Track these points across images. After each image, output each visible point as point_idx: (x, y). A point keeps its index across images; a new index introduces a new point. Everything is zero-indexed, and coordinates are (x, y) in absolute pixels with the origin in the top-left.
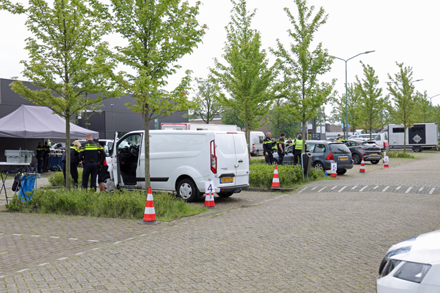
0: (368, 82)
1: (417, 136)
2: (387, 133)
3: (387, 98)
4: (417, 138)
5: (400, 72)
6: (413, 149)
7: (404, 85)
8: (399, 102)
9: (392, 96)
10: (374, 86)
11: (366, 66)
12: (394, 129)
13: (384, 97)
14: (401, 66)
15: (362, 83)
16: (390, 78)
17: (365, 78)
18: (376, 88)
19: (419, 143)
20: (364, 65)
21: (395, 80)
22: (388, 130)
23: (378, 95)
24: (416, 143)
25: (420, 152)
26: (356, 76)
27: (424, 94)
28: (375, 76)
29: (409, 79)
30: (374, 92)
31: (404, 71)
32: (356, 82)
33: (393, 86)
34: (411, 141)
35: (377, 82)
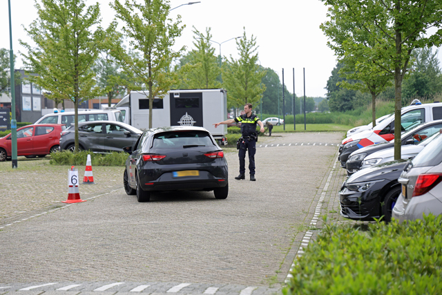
1: (186, 117)
2: (127, 109)
4: (187, 121)
8: (138, 37)
9: (122, 24)
12: (140, 101)
13: (105, 27)
18: (88, 5)
22: (129, 104)
23: (91, 22)
30: (84, 13)
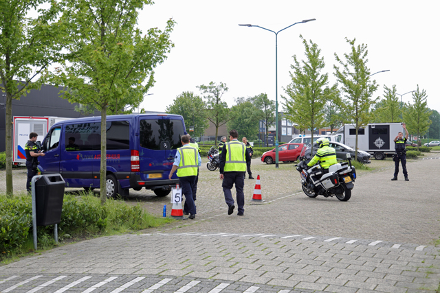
0: (310, 64)
1: (379, 140)
2: (342, 135)
3: (334, 87)
4: (379, 142)
5: (351, 51)
6: (375, 156)
7: (357, 69)
8: (350, 92)
9: (341, 84)
10: (317, 70)
11: (308, 43)
12: (350, 130)
13: (330, 86)
14: (352, 43)
15: (302, 65)
16: (338, 60)
17: (307, 60)
18: (321, 74)
19: (381, 148)
20: (305, 42)
21: (345, 63)
22: (344, 132)
23: (323, 83)
24: (378, 148)
25: (383, 159)
26: (295, 57)
27: (392, 90)
28: (320, 57)
29: (364, 61)
30: (318, 79)
31: (356, 50)
32: (294, 64)
33: (342, 70)
34: (372, 146)
35: (323, 66)
